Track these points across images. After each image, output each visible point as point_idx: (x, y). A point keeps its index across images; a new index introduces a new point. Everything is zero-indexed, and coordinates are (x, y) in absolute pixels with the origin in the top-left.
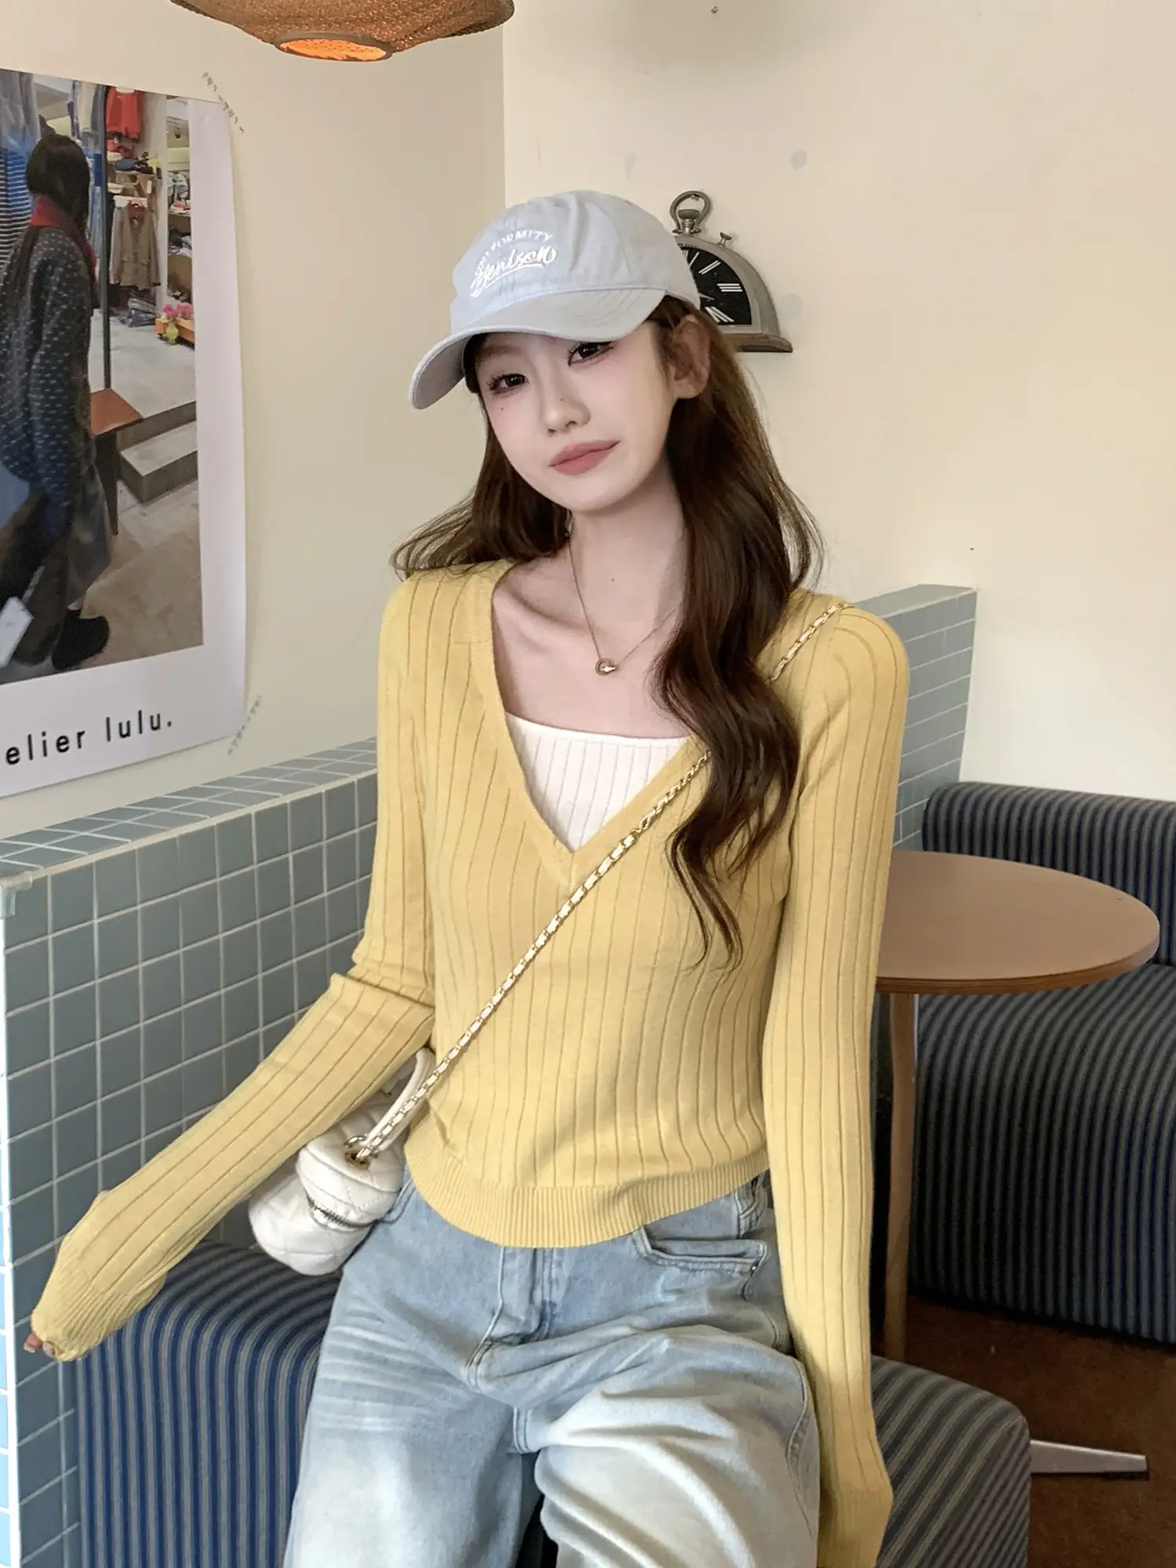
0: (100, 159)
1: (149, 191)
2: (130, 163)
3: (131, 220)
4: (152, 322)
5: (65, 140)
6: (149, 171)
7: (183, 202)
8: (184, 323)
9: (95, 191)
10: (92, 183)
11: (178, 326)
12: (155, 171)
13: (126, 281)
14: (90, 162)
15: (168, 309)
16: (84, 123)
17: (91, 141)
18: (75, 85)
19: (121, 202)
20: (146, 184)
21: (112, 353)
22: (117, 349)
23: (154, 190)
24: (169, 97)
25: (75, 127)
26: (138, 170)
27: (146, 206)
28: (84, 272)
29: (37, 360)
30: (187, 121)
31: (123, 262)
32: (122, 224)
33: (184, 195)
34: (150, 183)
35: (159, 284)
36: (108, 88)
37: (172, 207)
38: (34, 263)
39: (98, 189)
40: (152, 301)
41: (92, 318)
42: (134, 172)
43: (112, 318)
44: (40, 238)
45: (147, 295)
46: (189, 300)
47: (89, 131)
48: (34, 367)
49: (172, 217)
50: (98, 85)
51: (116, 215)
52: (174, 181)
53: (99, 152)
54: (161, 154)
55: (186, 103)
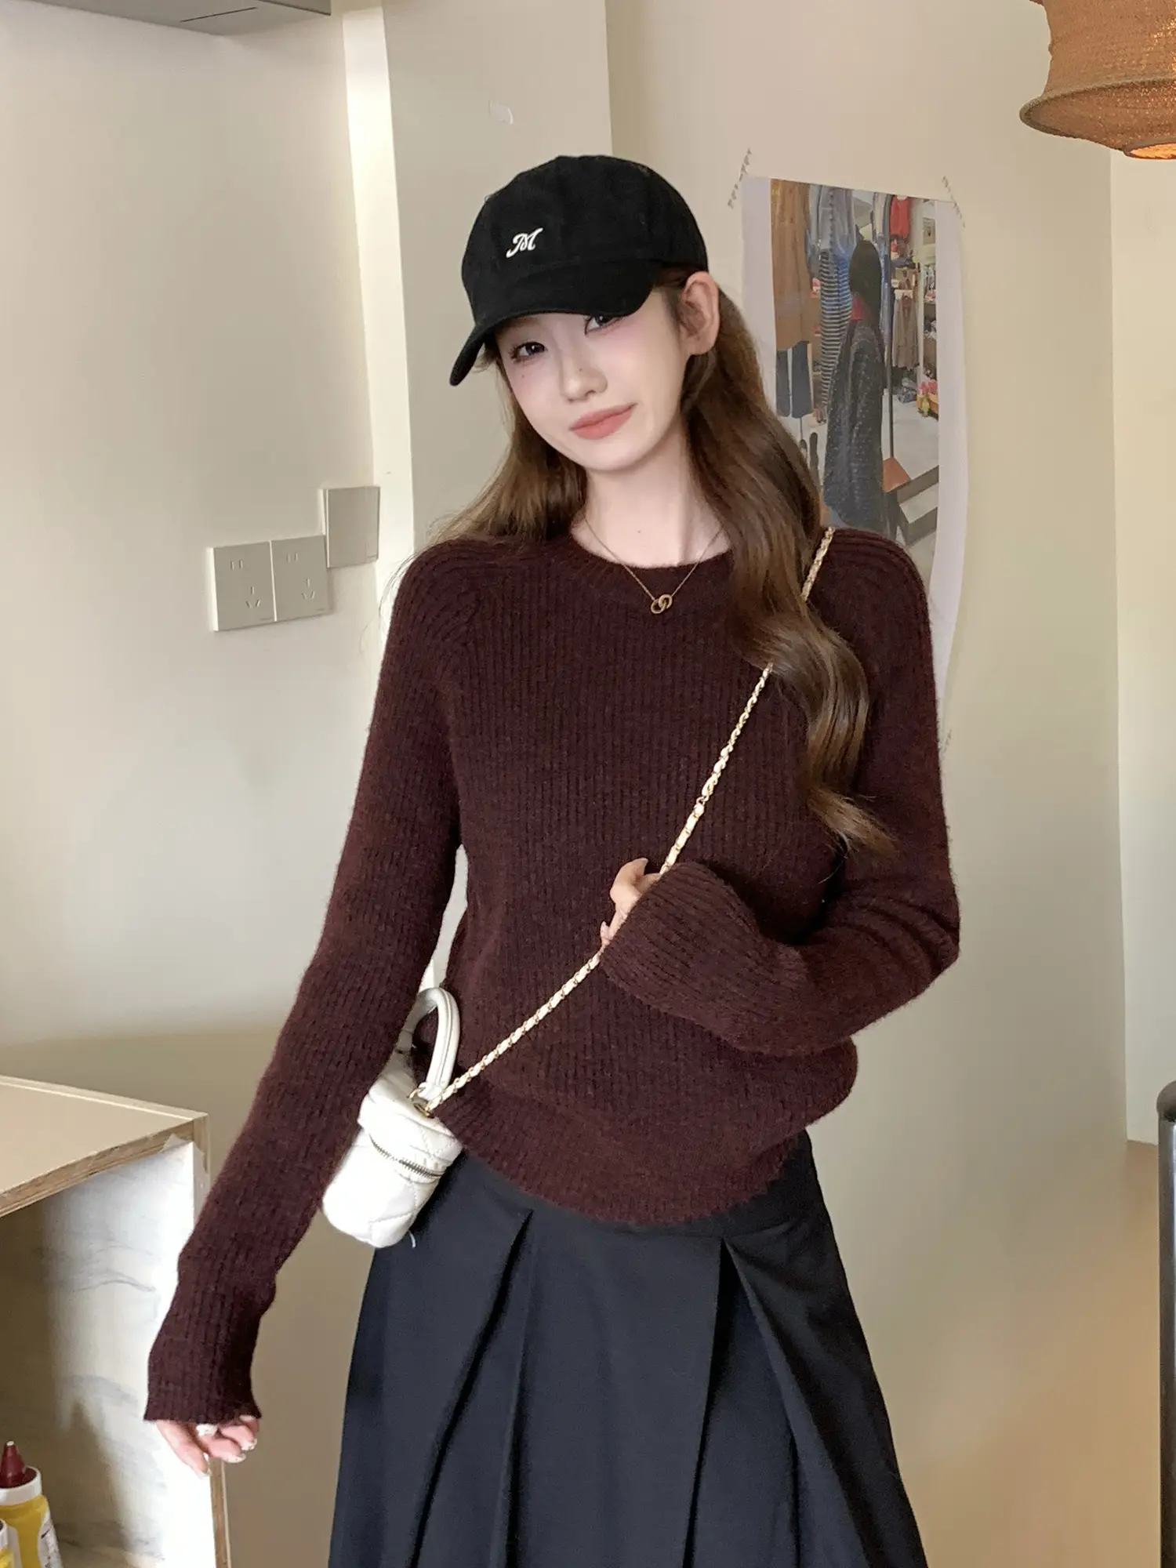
0: (887, 258)
1: (913, 284)
2: (903, 260)
3: (904, 310)
4: (915, 398)
5: (869, 245)
6: (912, 266)
7: (931, 292)
8: (932, 397)
9: (885, 286)
10: (883, 279)
11: (929, 401)
12: (917, 267)
13: (901, 365)
14: (882, 261)
15: (924, 385)
16: (879, 231)
17: (883, 245)
18: (875, 196)
19: (899, 294)
20: (912, 278)
21: (895, 426)
22: (896, 423)
23: (916, 282)
24: (926, 200)
25: (874, 232)
26: (908, 266)
27: (912, 297)
28: (878, 358)
29: (855, 435)
30: (934, 221)
31: (899, 346)
32: (899, 312)
33: (932, 286)
34: (914, 276)
35: (918, 364)
36: (894, 196)
37: (926, 297)
38: (853, 352)
39: (887, 284)
40: (915, 380)
41: (883, 397)
42: (905, 268)
43: (894, 396)
44: (856, 330)
45: (912, 376)
46: (935, 378)
47: (882, 235)
48: (853, 441)
49: (926, 305)
50: (887, 195)
51: (896, 305)
52: (927, 274)
53: (886, 253)
54: (920, 253)
55: (933, 204)
